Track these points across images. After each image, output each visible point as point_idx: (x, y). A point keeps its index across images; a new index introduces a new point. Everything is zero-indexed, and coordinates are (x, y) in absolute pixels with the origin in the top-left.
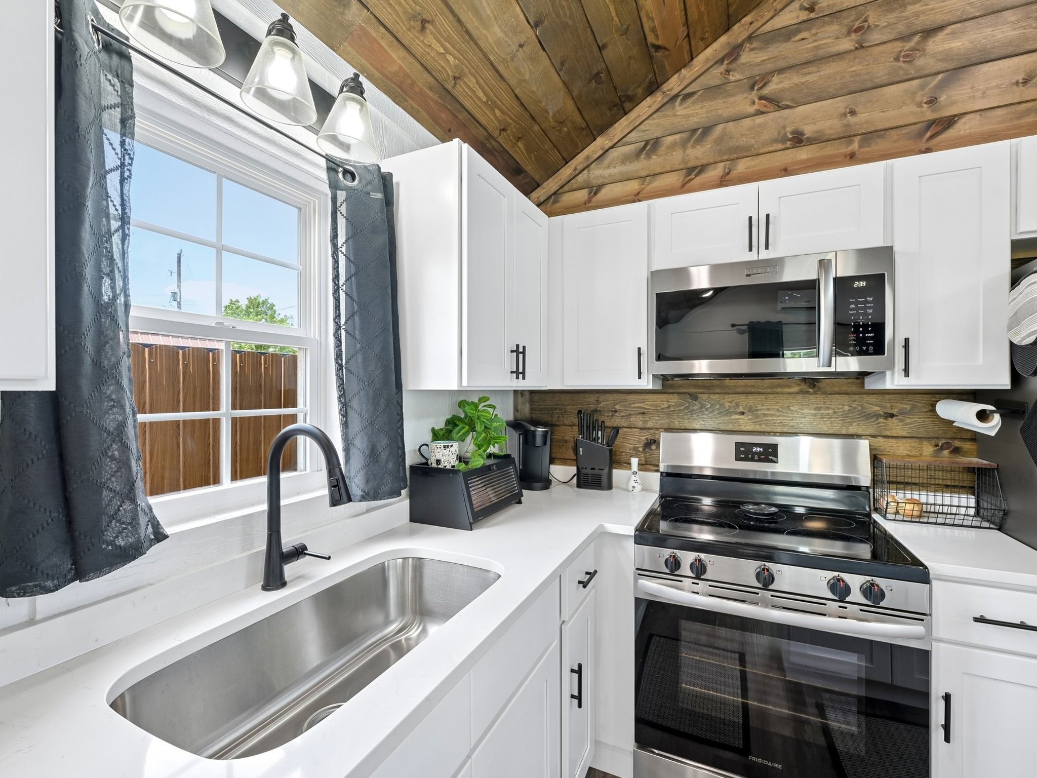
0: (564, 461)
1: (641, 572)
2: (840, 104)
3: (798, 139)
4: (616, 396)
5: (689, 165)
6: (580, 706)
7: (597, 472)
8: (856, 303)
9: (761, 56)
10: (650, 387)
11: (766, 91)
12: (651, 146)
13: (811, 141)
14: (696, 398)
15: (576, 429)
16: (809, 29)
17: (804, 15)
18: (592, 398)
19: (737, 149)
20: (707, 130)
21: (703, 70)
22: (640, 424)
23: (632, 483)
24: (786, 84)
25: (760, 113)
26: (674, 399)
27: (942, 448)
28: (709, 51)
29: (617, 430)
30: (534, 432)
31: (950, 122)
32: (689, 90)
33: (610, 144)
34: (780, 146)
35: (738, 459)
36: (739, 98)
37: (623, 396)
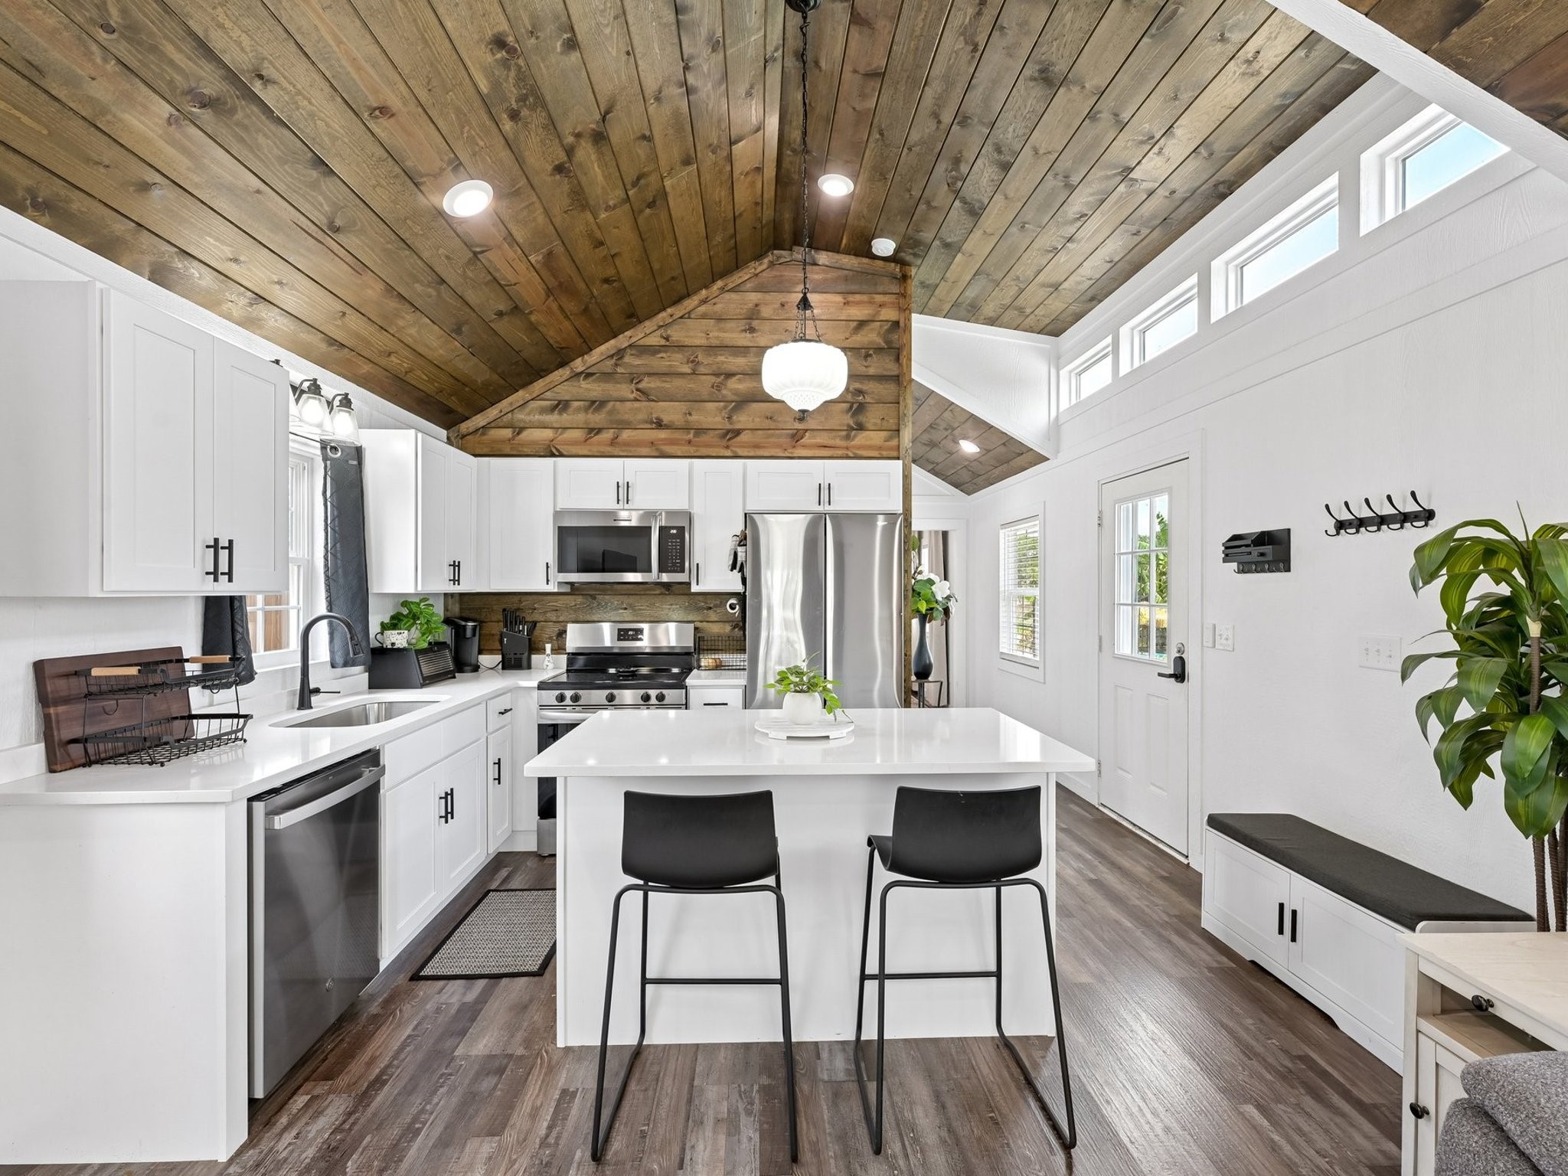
0: (491, 652)
1: (542, 707)
2: (682, 407)
3: (659, 425)
4: (534, 597)
5: (591, 426)
6: (499, 783)
7: (518, 656)
8: (672, 542)
9: (637, 362)
10: (556, 590)
11: (641, 386)
12: (561, 406)
13: (667, 427)
14: (595, 598)
15: (502, 624)
16: (666, 352)
17: (663, 342)
18: (516, 599)
19: (622, 422)
20: (603, 403)
21: (599, 360)
22: (554, 619)
23: (546, 663)
24: (652, 385)
25: (636, 400)
26: (579, 599)
27: (734, 628)
28: (603, 348)
29: (535, 624)
30: (465, 626)
31: (738, 432)
32: (589, 371)
33: (530, 398)
34: (649, 426)
35: (619, 640)
36: (624, 386)
37: (541, 597)
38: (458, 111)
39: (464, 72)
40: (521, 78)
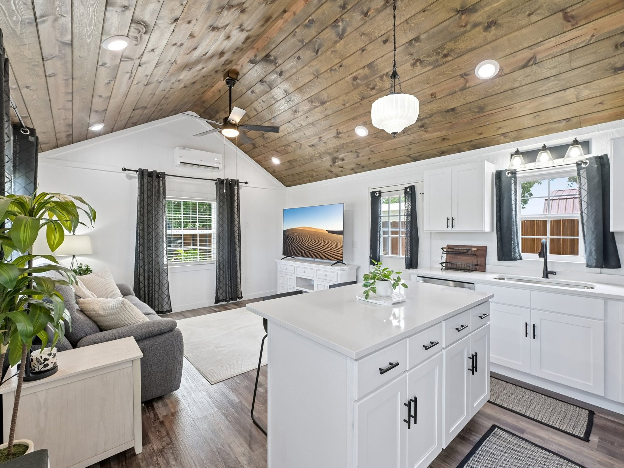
38: (438, 75)
39: (423, 74)
40: (429, 56)
